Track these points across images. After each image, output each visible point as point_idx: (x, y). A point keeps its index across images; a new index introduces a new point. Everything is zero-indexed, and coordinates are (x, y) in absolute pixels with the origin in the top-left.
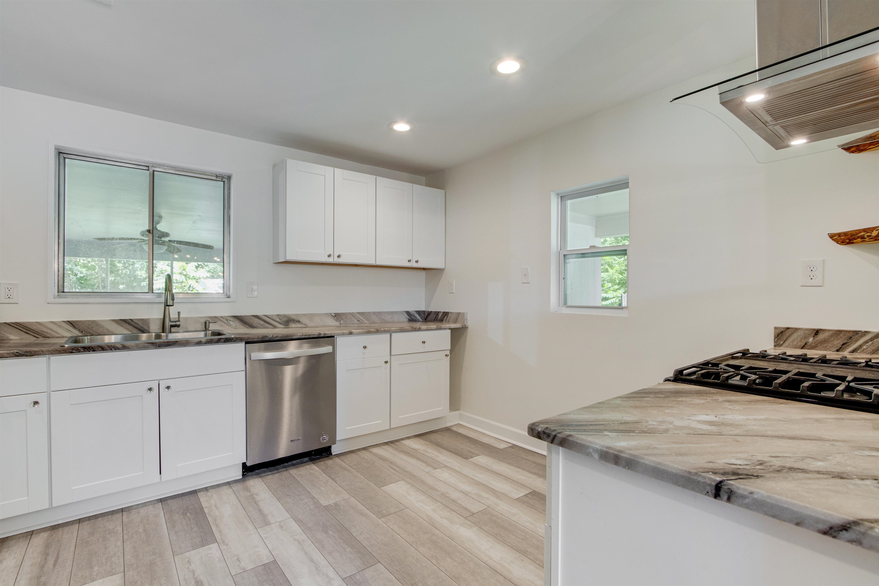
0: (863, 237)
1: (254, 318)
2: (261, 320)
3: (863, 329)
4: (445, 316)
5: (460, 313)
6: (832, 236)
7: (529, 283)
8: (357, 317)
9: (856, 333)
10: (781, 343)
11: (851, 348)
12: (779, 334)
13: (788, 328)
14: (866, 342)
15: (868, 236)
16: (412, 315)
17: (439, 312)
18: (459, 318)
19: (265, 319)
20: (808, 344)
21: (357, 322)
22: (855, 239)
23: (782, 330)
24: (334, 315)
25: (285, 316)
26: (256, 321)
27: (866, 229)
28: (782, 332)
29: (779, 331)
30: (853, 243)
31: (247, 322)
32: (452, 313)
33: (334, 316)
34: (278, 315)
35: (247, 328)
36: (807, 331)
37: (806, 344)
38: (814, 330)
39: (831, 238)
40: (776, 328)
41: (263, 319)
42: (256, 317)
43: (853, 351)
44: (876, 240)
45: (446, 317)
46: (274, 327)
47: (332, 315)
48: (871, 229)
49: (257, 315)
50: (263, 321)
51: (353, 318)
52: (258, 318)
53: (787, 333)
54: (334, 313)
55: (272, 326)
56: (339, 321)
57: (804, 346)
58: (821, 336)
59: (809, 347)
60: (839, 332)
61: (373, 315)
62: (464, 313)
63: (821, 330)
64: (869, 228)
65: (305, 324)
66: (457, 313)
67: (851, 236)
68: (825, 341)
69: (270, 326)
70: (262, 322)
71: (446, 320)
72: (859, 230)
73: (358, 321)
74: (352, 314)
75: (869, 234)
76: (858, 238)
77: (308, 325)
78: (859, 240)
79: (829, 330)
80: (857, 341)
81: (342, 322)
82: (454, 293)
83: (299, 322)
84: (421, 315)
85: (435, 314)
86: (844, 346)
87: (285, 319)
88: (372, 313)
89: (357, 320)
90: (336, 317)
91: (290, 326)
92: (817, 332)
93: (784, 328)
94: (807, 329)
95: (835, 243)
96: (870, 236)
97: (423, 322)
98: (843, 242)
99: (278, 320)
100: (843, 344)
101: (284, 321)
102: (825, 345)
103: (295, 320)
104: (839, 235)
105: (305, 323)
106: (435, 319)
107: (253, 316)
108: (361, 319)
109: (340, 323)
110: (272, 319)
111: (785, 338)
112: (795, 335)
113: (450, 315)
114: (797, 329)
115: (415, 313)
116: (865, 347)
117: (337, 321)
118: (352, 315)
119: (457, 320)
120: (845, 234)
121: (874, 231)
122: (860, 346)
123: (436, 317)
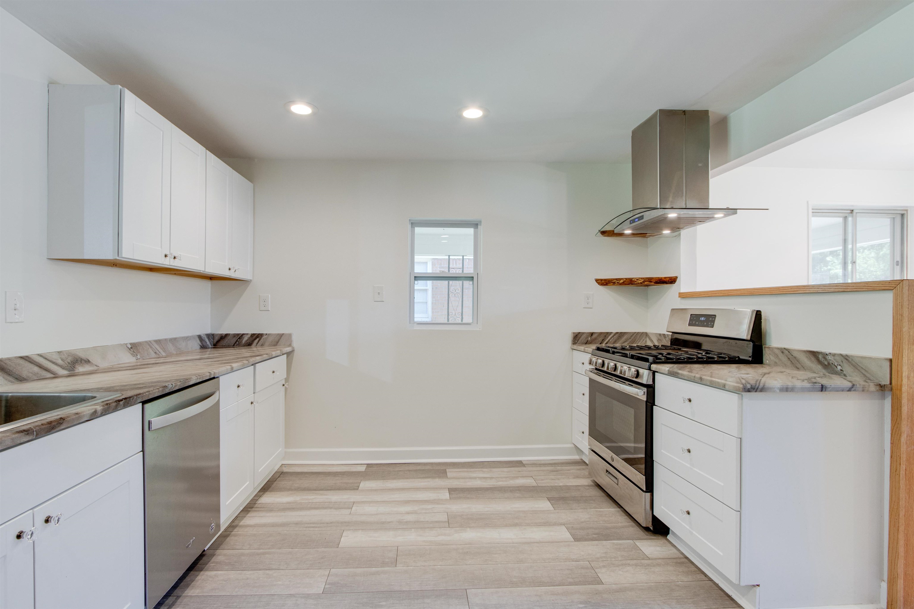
0: (614, 283)
1: (22, 362)
2: (34, 364)
3: (610, 331)
4: (255, 339)
5: (283, 334)
6: (597, 280)
7: (383, 301)
8: (154, 348)
9: (607, 333)
10: (576, 342)
11: (605, 342)
12: (575, 337)
13: (579, 333)
14: (611, 338)
15: (617, 282)
16: (203, 340)
17: (243, 334)
18: (281, 340)
19: (41, 363)
20: (588, 341)
21: (153, 355)
22: (610, 283)
23: (577, 334)
24: (130, 346)
25: (69, 353)
26: (27, 369)
27: (617, 279)
28: (576, 335)
29: (575, 335)
30: (607, 285)
31: (12, 371)
32: (269, 334)
33: (130, 348)
34: (59, 352)
35: (12, 382)
36: (588, 334)
37: (587, 341)
38: (591, 333)
39: (596, 281)
40: (574, 333)
41: (36, 362)
42: (26, 360)
43: (606, 344)
44: (620, 285)
45: (258, 339)
46: (54, 374)
47: (128, 348)
48: (620, 279)
49: (27, 357)
50: (37, 366)
51: (150, 349)
52: (30, 362)
53: (579, 336)
54: (131, 344)
55: (52, 373)
56: (136, 356)
57: (587, 342)
58: (594, 336)
59: (589, 343)
60: (601, 333)
61: (169, 343)
62: (290, 335)
63: (594, 332)
64: (619, 279)
65: (96, 366)
66: (278, 334)
67: (608, 282)
68: (595, 339)
69: (49, 375)
70: (36, 369)
71: (257, 344)
72: (613, 279)
73: (155, 353)
74: (149, 343)
75: (618, 281)
76: (612, 283)
77: (99, 366)
78: (612, 284)
79: (597, 333)
80: (608, 337)
81: (139, 357)
82: (269, 311)
83: (88, 362)
84: (211, 340)
85: (235, 336)
86: (603, 341)
87: (69, 359)
88: (168, 340)
89: (155, 351)
90: (132, 350)
91: (77, 371)
92: (592, 334)
93: (578, 333)
94: (588, 333)
95: (597, 284)
96: (619, 282)
97: (212, 348)
98: (602, 284)
99: (60, 362)
100: (603, 340)
101: (69, 363)
102: (595, 341)
103: (83, 360)
104: (601, 280)
105: (96, 364)
106: (236, 343)
107: (22, 358)
108: (158, 351)
109: (137, 358)
110: (51, 361)
111: (578, 339)
112: (583, 337)
113: (265, 337)
114: (583, 333)
115: (205, 337)
116: (611, 341)
117: (133, 356)
118: (149, 345)
119: (278, 342)
120: (605, 280)
121: (621, 280)
122: (609, 340)
123: (237, 340)
